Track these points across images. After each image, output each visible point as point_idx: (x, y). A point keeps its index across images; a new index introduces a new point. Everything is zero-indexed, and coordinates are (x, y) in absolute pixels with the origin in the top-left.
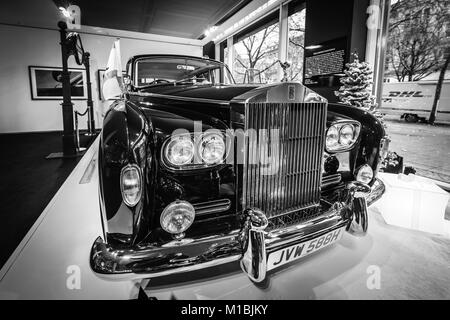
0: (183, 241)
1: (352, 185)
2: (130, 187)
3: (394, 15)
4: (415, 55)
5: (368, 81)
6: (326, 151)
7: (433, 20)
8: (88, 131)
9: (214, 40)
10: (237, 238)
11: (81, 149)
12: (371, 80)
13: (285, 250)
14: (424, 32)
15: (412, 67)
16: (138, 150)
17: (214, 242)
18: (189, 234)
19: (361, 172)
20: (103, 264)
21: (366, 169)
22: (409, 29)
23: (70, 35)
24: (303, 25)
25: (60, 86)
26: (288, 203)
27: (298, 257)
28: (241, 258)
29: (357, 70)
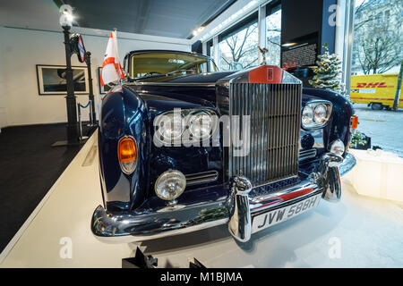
0: (175, 207)
1: (326, 156)
2: (127, 157)
3: (359, 16)
4: (378, 51)
5: (338, 70)
6: (302, 128)
7: (393, 20)
8: (90, 122)
9: (201, 40)
10: (224, 204)
11: (83, 138)
12: (341, 70)
13: (268, 214)
14: (386, 31)
15: (376, 61)
16: (133, 126)
17: (204, 208)
18: (181, 200)
19: (333, 146)
20: (103, 229)
21: (338, 144)
22: (372, 28)
23: (73, 35)
24: (279, 26)
25: (64, 82)
26: (269, 175)
27: (279, 221)
28: (229, 221)
29: (328, 60)
